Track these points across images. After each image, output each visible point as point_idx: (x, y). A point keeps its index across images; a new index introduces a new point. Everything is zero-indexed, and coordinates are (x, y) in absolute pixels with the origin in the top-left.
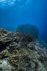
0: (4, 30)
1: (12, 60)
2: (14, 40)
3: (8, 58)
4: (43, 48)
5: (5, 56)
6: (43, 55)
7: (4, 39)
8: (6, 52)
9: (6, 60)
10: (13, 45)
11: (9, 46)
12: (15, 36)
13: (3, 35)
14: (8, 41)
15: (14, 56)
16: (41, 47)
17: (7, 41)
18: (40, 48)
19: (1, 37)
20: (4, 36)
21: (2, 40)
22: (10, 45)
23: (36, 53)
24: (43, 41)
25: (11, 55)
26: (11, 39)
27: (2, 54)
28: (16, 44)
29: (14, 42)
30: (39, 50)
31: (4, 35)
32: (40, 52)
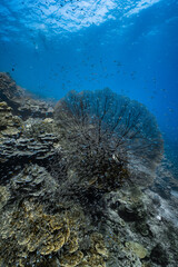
2: (49, 154)
10: (27, 179)
32: (172, 250)
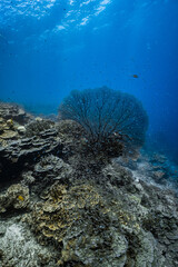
0: (16, 112)
1: (43, 224)
2: (52, 147)
3: (26, 215)
4: (164, 184)
5: (16, 206)
6: (160, 208)
7: (14, 142)
8: (21, 193)
9: (19, 221)
10: (49, 167)
11: (32, 169)
12: (55, 135)
13: (12, 128)
14: (30, 151)
15: (50, 208)
16: (154, 178)
17: (28, 151)
18: (152, 183)
19: (5, 136)
20: (14, 134)
21: (6, 146)
22: (37, 167)
23: (136, 198)
24: (163, 157)
25: (40, 206)
26: (40, 146)
27: (7, 199)
28: (60, 163)
29: (53, 157)
30: (147, 189)
31: (14, 130)
32: (151, 198)
